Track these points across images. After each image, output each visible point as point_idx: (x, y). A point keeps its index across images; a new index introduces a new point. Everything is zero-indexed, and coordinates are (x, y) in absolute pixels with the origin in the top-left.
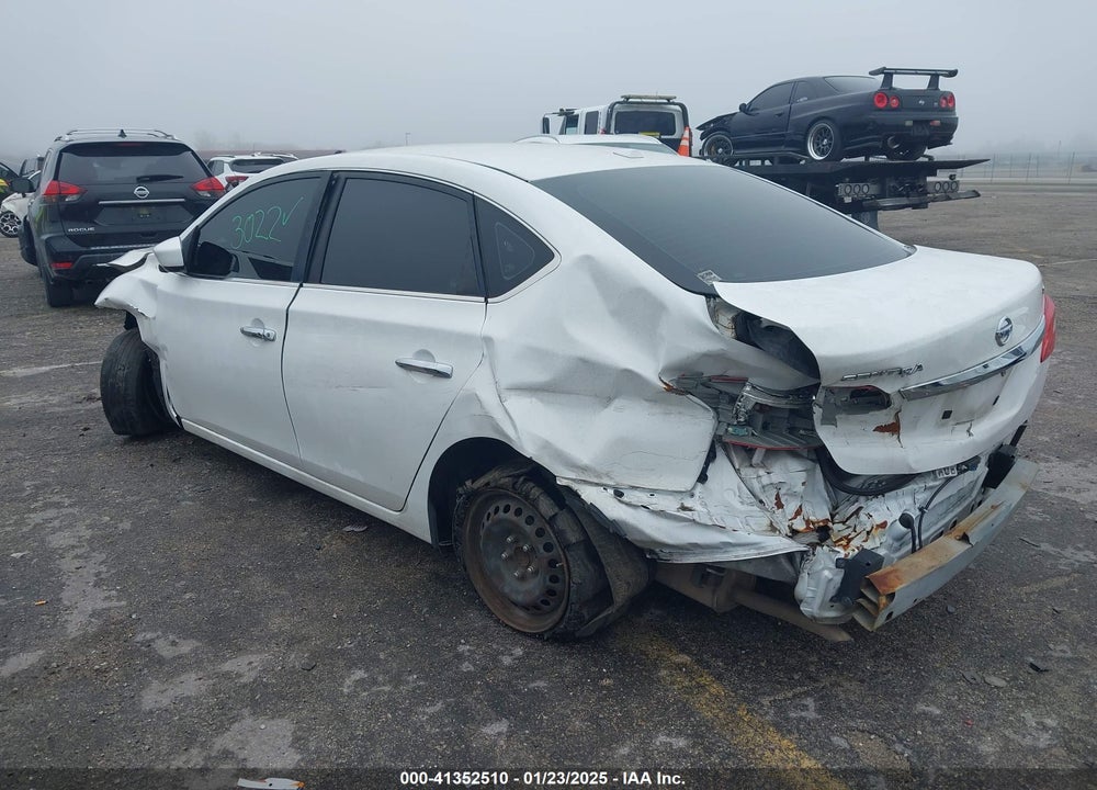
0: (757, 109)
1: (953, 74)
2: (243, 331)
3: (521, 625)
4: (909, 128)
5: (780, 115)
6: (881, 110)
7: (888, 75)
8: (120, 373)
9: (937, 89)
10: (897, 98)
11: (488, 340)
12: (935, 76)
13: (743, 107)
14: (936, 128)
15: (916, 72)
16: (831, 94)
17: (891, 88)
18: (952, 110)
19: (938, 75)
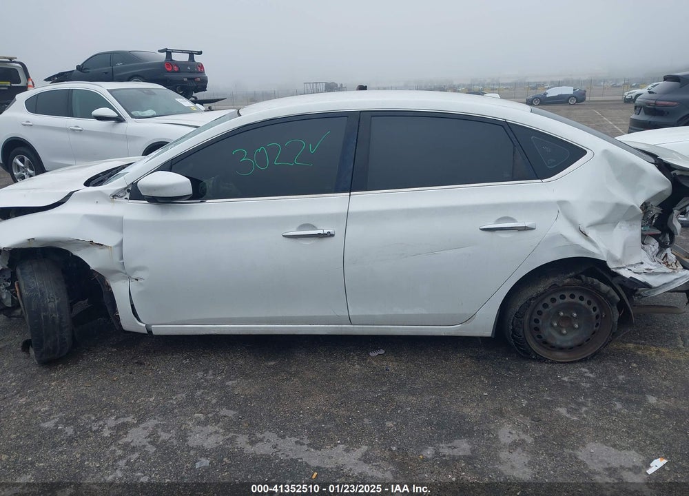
0: (89, 69)
1: (200, 53)
2: (283, 236)
3: (567, 359)
4: (186, 82)
5: (106, 73)
6: (168, 72)
7: (169, 53)
8: (51, 305)
9: (194, 61)
10: (176, 65)
11: (561, 203)
12: (191, 54)
13: (78, 67)
14: (198, 82)
15: (182, 52)
16: (139, 62)
17: (172, 60)
18: (203, 72)
19: (193, 54)
